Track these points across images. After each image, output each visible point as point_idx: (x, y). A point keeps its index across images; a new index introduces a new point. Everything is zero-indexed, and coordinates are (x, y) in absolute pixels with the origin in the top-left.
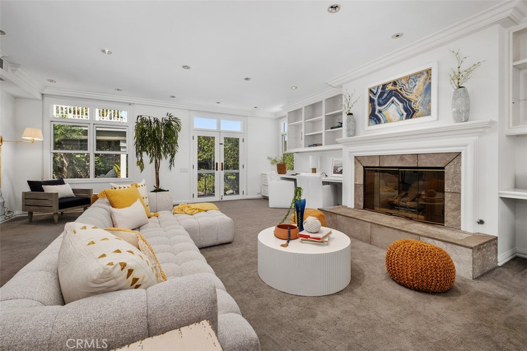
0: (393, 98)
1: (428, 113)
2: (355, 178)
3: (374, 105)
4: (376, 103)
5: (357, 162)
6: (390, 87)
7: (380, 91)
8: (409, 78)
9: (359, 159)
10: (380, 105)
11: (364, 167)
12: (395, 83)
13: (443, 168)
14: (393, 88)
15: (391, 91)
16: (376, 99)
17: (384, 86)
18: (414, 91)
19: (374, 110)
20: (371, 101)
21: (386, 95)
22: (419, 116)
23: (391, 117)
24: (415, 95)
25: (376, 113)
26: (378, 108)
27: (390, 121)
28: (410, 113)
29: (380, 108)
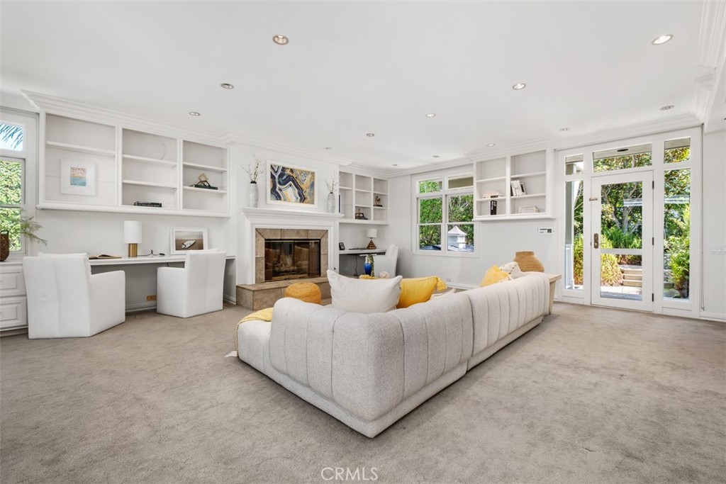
0: (291, 182)
1: (312, 202)
2: (256, 252)
3: (275, 182)
4: (277, 180)
5: (258, 235)
6: (288, 172)
7: (280, 171)
8: (302, 172)
9: (261, 231)
10: (280, 183)
11: (266, 240)
12: (292, 171)
13: (320, 240)
14: (291, 174)
15: (289, 176)
16: (277, 177)
17: (284, 169)
18: (305, 183)
19: (274, 187)
20: (273, 177)
21: (285, 177)
22: (308, 203)
23: (289, 198)
24: (305, 186)
25: (277, 190)
26: (278, 186)
27: (289, 201)
28: (303, 199)
29: (282, 187)
